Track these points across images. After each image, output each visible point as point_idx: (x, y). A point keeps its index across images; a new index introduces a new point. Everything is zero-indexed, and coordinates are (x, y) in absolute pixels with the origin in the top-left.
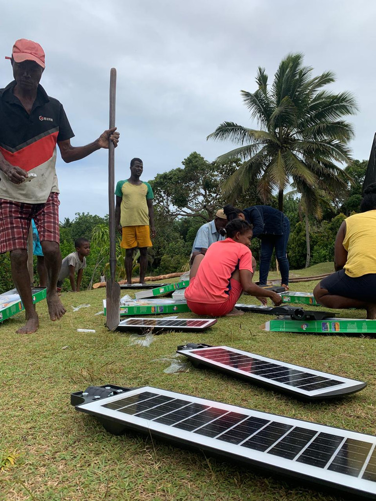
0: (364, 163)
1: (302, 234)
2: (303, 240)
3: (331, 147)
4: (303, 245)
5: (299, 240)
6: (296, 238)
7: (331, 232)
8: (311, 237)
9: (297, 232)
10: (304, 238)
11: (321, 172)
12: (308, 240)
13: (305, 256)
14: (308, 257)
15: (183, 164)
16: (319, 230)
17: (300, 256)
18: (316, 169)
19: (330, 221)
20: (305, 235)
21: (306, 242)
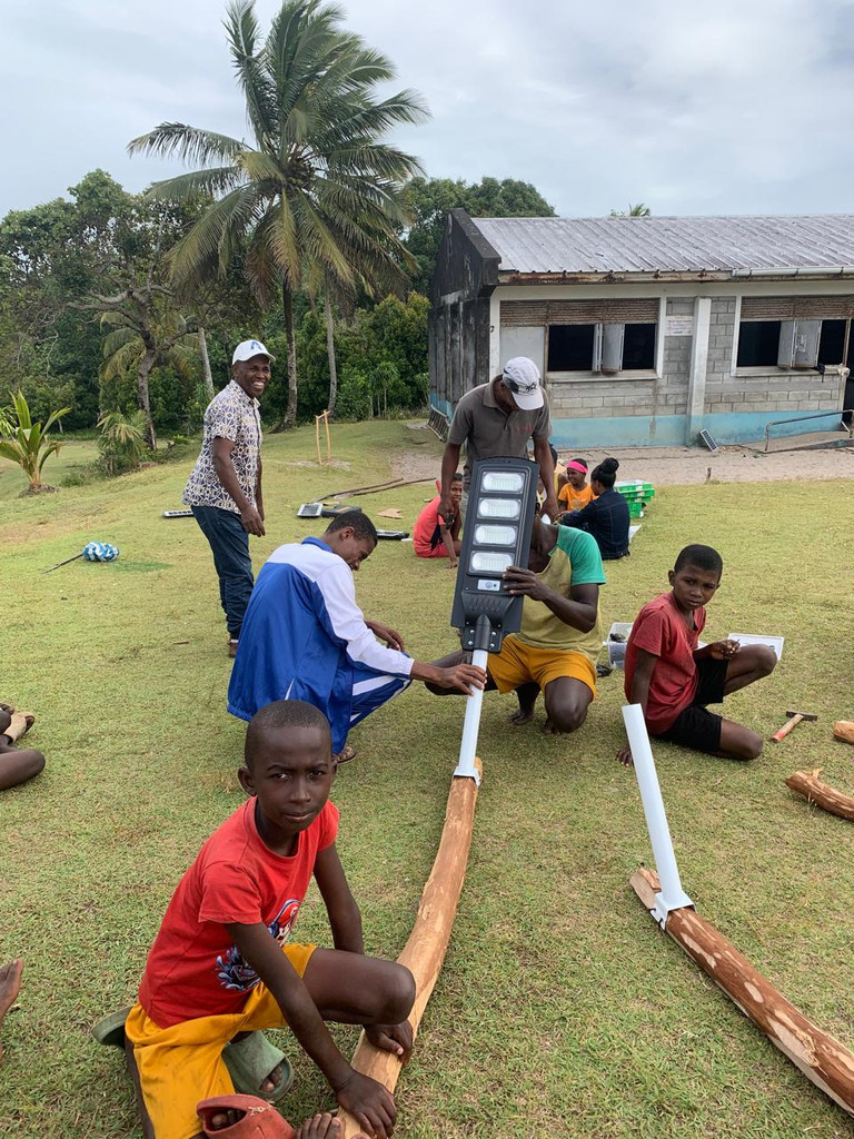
0: (433, 184)
1: (319, 336)
2: (322, 351)
3: (377, 189)
4: (323, 360)
5: (313, 350)
6: (306, 345)
7: (373, 334)
8: (336, 344)
9: (309, 332)
10: (321, 346)
11: (359, 245)
12: (331, 348)
13: (327, 383)
14: (333, 388)
15: (71, 193)
16: (350, 329)
17: (317, 384)
18: (351, 237)
19: (372, 309)
20: (325, 341)
21: (327, 354)
